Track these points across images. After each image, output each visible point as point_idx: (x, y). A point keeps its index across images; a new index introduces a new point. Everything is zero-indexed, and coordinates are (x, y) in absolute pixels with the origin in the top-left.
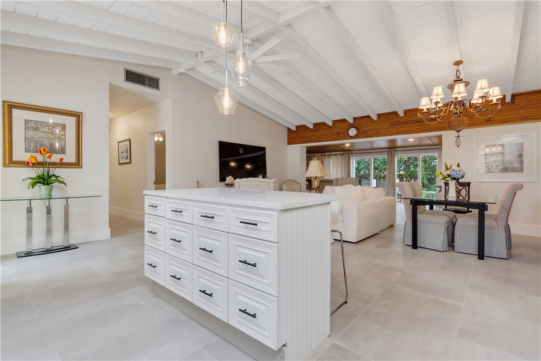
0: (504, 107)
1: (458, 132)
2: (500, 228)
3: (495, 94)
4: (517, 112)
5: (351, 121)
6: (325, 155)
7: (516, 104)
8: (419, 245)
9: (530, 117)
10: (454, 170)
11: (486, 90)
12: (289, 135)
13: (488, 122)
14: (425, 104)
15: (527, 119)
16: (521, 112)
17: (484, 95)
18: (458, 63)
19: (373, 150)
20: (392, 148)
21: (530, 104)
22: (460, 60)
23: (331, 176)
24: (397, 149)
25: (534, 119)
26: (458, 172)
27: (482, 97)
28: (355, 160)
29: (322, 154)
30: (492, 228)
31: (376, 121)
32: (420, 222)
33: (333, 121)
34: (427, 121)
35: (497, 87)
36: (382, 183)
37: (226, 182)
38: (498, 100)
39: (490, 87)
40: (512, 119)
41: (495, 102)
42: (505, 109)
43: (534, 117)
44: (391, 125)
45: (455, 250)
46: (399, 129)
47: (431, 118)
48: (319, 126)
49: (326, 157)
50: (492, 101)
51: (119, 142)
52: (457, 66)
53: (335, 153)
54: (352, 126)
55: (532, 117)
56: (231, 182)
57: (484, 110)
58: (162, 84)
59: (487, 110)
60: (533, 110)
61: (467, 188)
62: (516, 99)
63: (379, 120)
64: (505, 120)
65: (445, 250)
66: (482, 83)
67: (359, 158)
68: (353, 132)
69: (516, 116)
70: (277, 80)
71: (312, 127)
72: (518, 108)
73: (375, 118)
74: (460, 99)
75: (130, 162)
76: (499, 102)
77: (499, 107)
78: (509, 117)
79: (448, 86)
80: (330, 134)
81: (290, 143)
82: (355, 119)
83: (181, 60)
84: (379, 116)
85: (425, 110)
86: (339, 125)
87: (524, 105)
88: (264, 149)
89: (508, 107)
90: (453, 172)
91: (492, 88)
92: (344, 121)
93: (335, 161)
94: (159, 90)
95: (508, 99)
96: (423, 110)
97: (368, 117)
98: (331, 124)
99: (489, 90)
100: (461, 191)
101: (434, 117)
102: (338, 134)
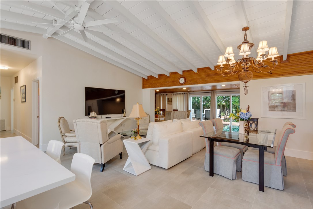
0: (281, 64)
1: (246, 83)
2: (277, 164)
3: (274, 53)
4: (291, 68)
5: (181, 73)
6: (173, 94)
7: (290, 62)
8: (215, 172)
9: (300, 72)
10: (242, 113)
11: (266, 50)
12: (143, 82)
13: (271, 75)
14: (221, 61)
15: (298, 72)
16: (294, 67)
17: (264, 54)
18: (246, 29)
19: (202, 91)
20: (214, 90)
21: (300, 62)
22: (247, 26)
23: (177, 107)
24: (217, 91)
25: (303, 73)
26: (245, 115)
27: (263, 56)
28: (191, 98)
29: (171, 93)
30: (271, 164)
31: (196, 74)
32: (216, 154)
33: (170, 73)
34: (223, 74)
35: (275, 48)
36: (208, 112)
37: (90, 116)
38: (275, 58)
39: (269, 47)
40: (288, 73)
41: (273, 59)
42: (283, 66)
43: (303, 71)
44: (206, 76)
45: (242, 178)
46: (212, 79)
47: (226, 72)
48: (161, 76)
49: (174, 95)
50: (271, 59)
51: (21, 87)
52: (245, 32)
53: (180, 93)
54: (182, 76)
55: (302, 72)
56: (94, 116)
57: (265, 66)
58: (32, 45)
59: (267, 66)
60: (302, 66)
61: (256, 122)
62: (290, 58)
63: (199, 72)
64: (282, 74)
65: (234, 178)
66: (263, 44)
67: (194, 96)
68: (182, 81)
69: (290, 71)
70: (121, 43)
71: (157, 77)
72: (291, 64)
73: (196, 71)
74: (245, 57)
75: (26, 101)
76: (277, 59)
77: (277, 63)
78: (286, 71)
79: (238, 47)
80: (168, 82)
81: (144, 87)
82: (183, 71)
83: (46, 28)
84: (199, 69)
85: (222, 66)
86: (174, 76)
87: (296, 62)
88: (123, 92)
89: (285, 64)
90: (242, 115)
91: (271, 49)
92: (176, 73)
93: (180, 98)
94: (30, 50)
95: (285, 58)
96: (220, 65)
97: (191, 70)
98: (168, 75)
99: (268, 49)
100: (252, 125)
101: (228, 71)
102: (173, 82)
